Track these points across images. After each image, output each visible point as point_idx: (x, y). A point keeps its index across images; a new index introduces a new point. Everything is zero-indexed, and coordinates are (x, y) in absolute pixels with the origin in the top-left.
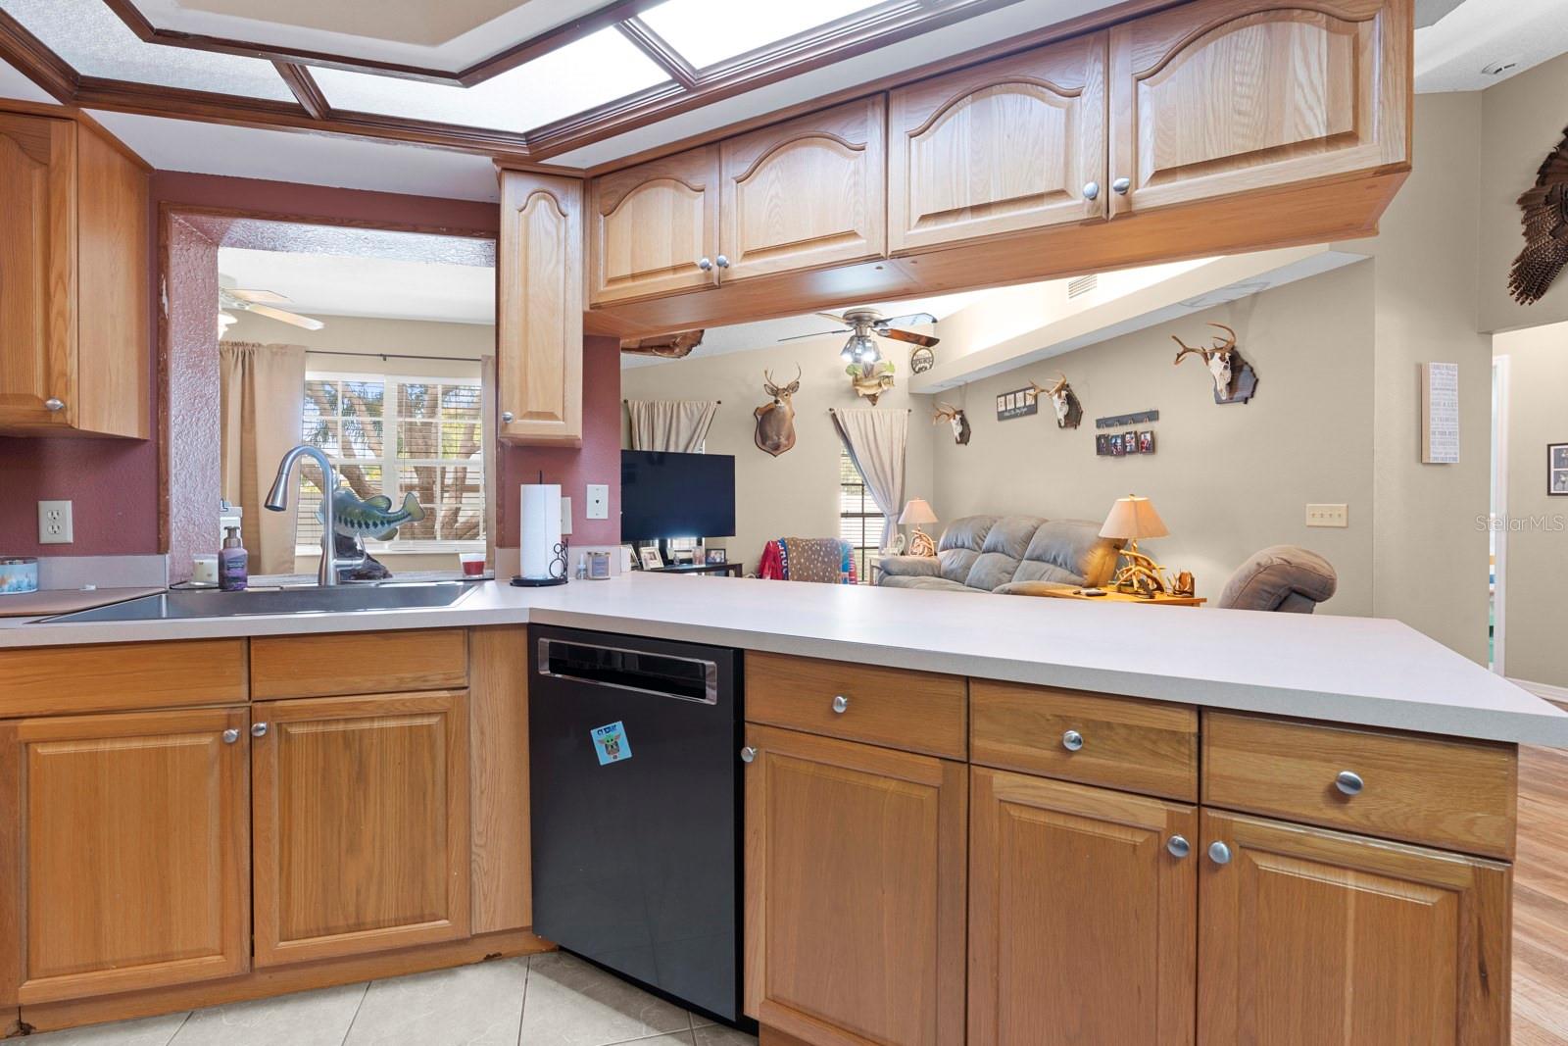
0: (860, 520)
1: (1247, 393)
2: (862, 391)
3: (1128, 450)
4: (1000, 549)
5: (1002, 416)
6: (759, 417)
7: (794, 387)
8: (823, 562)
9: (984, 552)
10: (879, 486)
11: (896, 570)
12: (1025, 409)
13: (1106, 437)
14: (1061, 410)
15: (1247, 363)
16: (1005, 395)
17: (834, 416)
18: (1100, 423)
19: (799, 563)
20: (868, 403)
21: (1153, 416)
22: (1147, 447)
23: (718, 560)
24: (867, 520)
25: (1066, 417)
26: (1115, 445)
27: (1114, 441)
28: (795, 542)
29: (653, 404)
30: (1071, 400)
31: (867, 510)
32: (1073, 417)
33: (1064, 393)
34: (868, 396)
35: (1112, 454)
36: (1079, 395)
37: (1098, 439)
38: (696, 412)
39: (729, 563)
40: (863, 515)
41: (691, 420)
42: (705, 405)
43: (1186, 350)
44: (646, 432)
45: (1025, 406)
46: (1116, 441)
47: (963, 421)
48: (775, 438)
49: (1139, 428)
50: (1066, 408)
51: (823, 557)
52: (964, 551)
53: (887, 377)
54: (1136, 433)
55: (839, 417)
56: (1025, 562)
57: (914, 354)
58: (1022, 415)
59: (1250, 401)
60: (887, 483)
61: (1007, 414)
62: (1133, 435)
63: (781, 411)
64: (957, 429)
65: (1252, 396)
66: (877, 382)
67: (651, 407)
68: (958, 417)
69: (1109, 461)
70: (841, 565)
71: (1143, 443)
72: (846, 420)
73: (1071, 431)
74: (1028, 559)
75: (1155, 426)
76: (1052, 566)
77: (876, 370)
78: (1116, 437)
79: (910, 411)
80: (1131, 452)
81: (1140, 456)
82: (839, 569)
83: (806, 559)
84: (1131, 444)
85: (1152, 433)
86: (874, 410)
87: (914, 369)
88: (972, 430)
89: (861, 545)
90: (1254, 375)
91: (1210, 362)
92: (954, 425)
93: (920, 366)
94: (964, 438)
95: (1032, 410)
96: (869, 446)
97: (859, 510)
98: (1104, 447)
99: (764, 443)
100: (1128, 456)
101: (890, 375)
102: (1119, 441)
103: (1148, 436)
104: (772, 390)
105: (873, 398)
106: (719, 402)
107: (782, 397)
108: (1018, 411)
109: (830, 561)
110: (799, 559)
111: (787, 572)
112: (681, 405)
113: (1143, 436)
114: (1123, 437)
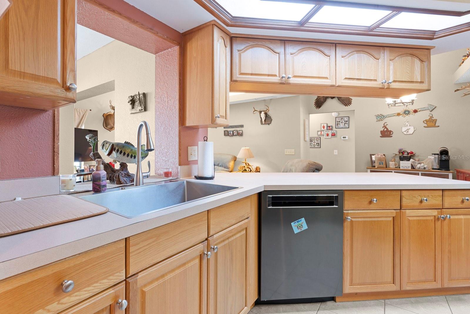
3: (234, 135)
6: (105, 117)
13: (227, 131)
15: (269, 115)
21: (242, 126)
22: (240, 134)
26: (230, 133)
27: (230, 132)
35: (229, 136)
41: (79, 116)
42: (85, 111)
43: (255, 110)
49: (238, 129)
62: (236, 131)
65: (270, 123)
71: (239, 133)
78: (231, 131)
80: (235, 135)
81: (238, 136)
84: (235, 133)
90: (271, 118)
91: (261, 114)
98: (227, 134)
100: (234, 137)
102: (232, 132)
103: (241, 132)
104: (112, 107)
106: (91, 110)
113: (239, 131)
114: (233, 131)
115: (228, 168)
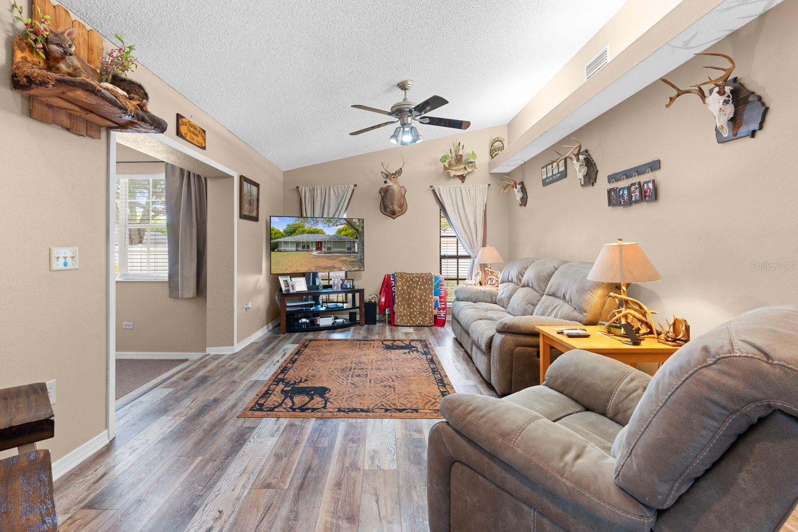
0: (455, 260)
1: (755, 126)
2: (452, 173)
3: (633, 199)
4: (531, 285)
5: (545, 183)
6: (383, 194)
7: (399, 172)
8: (420, 289)
9: (522, 287)
10: (466, 238)
11: (462, 298)
12: (559, 175)
13: (615, 191)
14: (580, 171)
15: (753, 93)
16: (546, 166)
17: (434, 191)
18: (613, 178)
19: (403, 289)
20: (459, 181)
21: (655, 166)
22: (650, 195)
23: (348, 286)
24: (460, 260)
25: (584, 177)
26: (623, 196)
27: (620, 193)
28: (402, 275)
29: (314, 189)
30: (589, 163)
31: (460, 254)
32: (590, 177)
33: (581, 157)
34: (459, 176)
35: (621, 205)
36: (595, 157)
37: (609, 192)
38: (341, 193)
39: (356, 288)
40: (457, 257)
41: (337, 197)
42: (346, 188)
43: (680, 93)
44: (309, 206)
45: (559, 173)
46: (623, 193)
47: (523, 190)
48: (391, 206)
49: (643, 178)
50: (584, 170)
51: (421, 286)
52: (512, 284)
53: (471, 162)
54: (639, 183)
55: (437, 191)
56: (545, 297)
57: (492, 146)
58: (557, 180)
59: (759, 134)
60: (472, 236)
61: (548, 180)
62: (637, 186)
63: (391, 188)
64: (519, 196)
65: (761, 128)
66: (463, 166)
67: (312, 191)
68: (519, 187)
69: (619, 210)
70: (433, 292)
71: (646, 192)
72: (442, 193)
73: (590, 189)
74: (547, 295)
75: (657, 175)
76: (561, 302)
77: (464, 158)
78: (623, 189)
79: (489, 185)
80: (636, 202)
81: (645, 204)
82: (432, 294)
83: (408, 287)
84: (636, 195)
85: (654, 181)
86: (463, 186)
87: (492, 156)
88: (528, 195)
89: (456, 277)
90: (763, 104)
91: (707, 100)
92: (516, 193)
93: (495, 153)
94: (524, 201)
95: (564, 175)
96: (458, 210)
97: (455, 254)
98: (615, 199)
99: (385, 211)
100: (634, 206)
101: (473, 161)
102: (626, 192)
103: (651, 185)
104: (386, 174)
105: (462, 178)
106: (355, 185)
107: (390, 179)
108: (554, 177)
109: (425, 288)
110: (403, 286)
111: (395, 295)
112: (331, 188)
113: (645, 186)
114: (629, 188)
115: (582, 310)
